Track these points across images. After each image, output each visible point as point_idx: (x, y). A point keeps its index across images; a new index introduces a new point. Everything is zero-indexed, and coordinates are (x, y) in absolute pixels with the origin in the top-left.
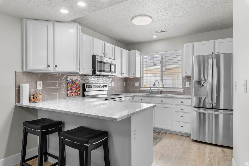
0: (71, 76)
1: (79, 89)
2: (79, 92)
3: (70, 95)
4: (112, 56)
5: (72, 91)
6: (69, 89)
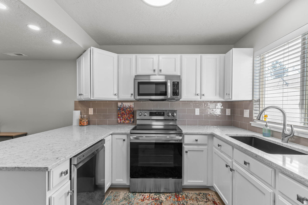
0: (121, 103)
1: (132, 116)
2: (132, 120)
3: (121, 122)
4: (175, 71)
5: (123, 118)
6: (120, 116)
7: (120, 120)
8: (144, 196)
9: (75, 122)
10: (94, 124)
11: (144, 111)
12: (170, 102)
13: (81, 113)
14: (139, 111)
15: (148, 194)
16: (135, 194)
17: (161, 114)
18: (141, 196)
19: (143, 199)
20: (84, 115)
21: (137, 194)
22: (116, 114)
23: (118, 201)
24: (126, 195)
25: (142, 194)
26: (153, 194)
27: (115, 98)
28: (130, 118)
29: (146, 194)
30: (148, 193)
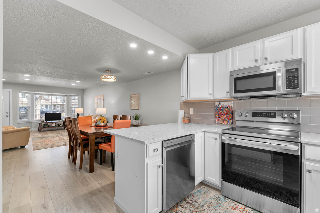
0: (219, 102)
1: (231, 117)
2: (231, 121)
3: (218, 122)
4: (292, 54)
5: (220, 118)
6: (217, 116)
7: (218, 120)
8: (237, 206)
9: (180, 120)
10: (195, 123)
11: (245, 111)
12: (287, 99)
13: (184, 112)
14: (239, 111)
15: (243, 207)
16: (227, 199)
17: (270, 115)
18: (234, 204)
19: (235, 208)
20: (186, 114)
21: (229, 200)
22: (214, 114)
23: (207, 197)
24: (217, 196)
25: (236, 203)
26: (250, 209)
27: (211, 98)
28: (228, 119)
29: (240, 205)
30: (243, 205)
